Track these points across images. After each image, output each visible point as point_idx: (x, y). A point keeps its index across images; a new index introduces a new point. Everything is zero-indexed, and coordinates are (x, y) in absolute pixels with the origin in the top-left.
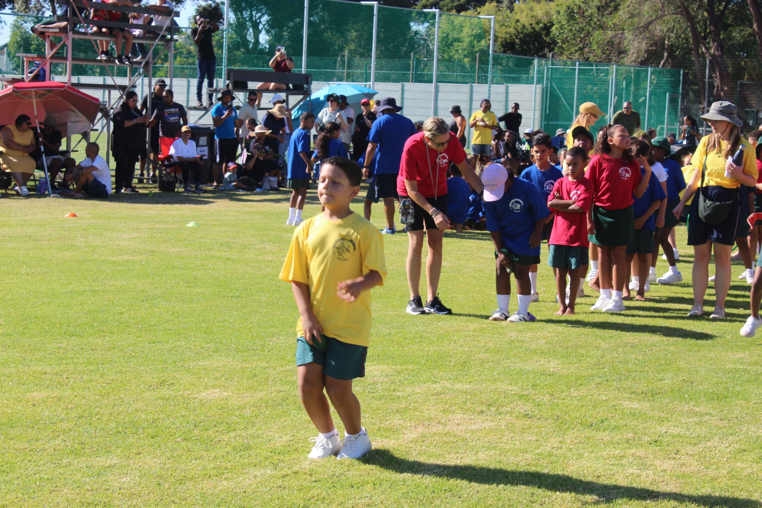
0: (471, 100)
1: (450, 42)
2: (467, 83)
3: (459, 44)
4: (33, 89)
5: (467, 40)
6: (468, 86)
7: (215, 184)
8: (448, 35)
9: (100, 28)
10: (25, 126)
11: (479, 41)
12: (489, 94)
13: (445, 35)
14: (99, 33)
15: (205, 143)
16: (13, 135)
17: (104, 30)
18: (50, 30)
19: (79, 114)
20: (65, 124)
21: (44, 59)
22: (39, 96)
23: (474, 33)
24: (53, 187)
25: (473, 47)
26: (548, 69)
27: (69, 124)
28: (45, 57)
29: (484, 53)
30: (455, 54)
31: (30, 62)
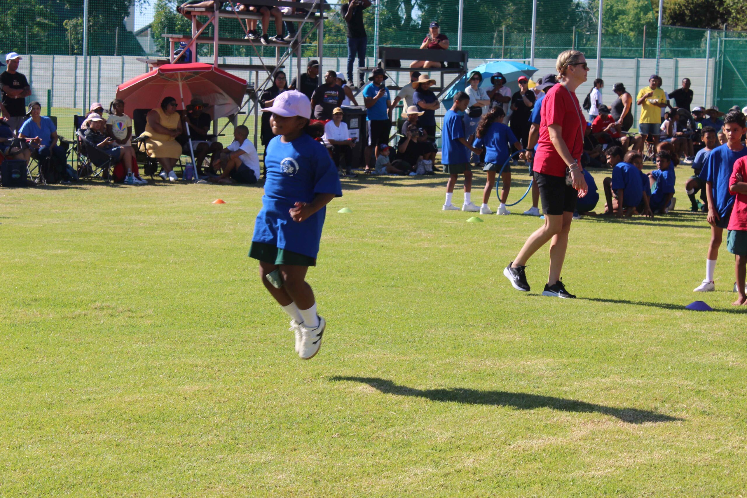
0: (638, 77)
1: (614, 15)
2: (633, 58)
3: (624, 17)
4: (179, 72)
5: (632, 13)
6: (634, 61)
7: (367, 168)
8: (612, 7)
9: (247, 6)
10: (170, 108)
11: (645, 14)
12: (658, 69)
13: (609, 7)
14: (246, 11)
15: (356, 125)
16: (159, 118)
17: (251, 8)
18: (196, 10)
19: (226, 96)
20: (213, 107)
21: (190, 40)
22: (185, 78)
23: (640, 4)
24: (200, 173)
25: (639, 19)
26: (721, 41)
27: (216, 107)
28: (191, 38)
29: (652, 25)
30: (620, 28)
31: (175, 43)
